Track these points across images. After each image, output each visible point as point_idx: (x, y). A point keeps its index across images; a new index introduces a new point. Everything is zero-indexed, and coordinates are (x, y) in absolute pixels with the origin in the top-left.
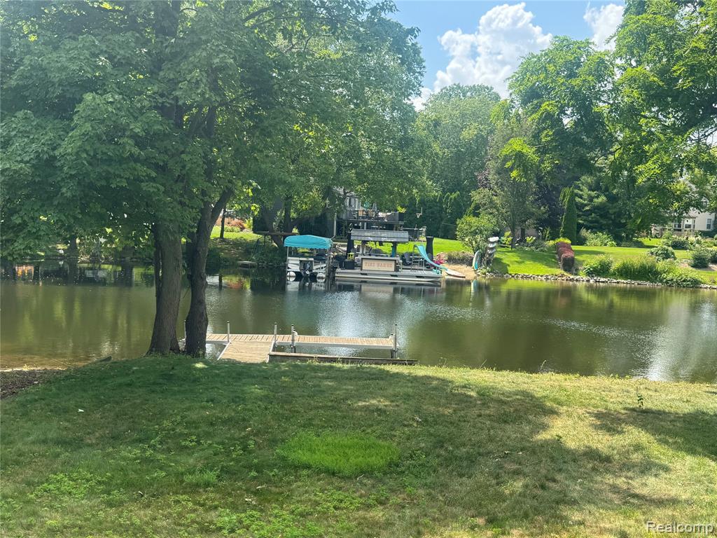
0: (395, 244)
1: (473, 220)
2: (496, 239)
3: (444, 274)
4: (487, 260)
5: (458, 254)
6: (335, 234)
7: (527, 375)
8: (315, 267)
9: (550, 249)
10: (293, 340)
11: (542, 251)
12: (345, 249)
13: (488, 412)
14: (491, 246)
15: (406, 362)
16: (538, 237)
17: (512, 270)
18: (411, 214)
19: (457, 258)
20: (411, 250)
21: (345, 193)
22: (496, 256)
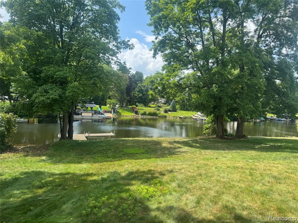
0: (92, 108)
1: (111, 101)
2: (118, 106)
3: (105, 116)
4: (115, 111)
9: (131, 108)
11: (128, 109)
19: (107, 111)
22: (118, 110)
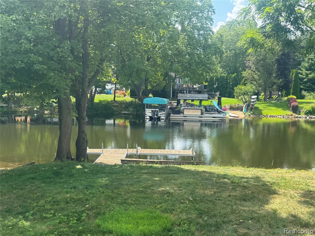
0: (201, 101)
1: (243, 87)
2: (256, 96)
3: (227, 115)
4: (250, 107)
5: (235, 105)
6: (171, 97)
7: (264, 170)
8: (159, 114)
9: (285, 102)
10: (137, 152)
11: (280, 102)
12: (176, 104)
13: (235, 194)
14: (253, 100)
15: (195, 163)
16: (279, 96)
17: (264, 112)
18: (211, 85)
19: (235, 107)
20: (209, 104)
21: (176, 76)
22: (255, 106)
